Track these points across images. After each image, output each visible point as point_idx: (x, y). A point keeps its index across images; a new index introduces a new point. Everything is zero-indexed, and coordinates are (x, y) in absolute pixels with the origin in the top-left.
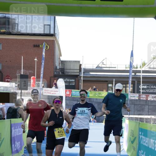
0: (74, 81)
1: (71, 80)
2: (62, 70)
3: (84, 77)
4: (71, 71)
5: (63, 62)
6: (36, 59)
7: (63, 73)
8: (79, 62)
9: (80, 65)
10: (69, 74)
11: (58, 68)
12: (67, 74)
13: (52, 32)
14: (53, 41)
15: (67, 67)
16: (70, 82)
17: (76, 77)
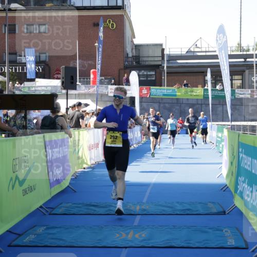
0: (154, 73)
1: (149, 73)
2: (137, 58)
3: (167, 67)
4: (150, 59)
5: (138, 47)
6: (96, 44)
7: (138, 62)
8: (161, 45)
9: (163, 50)
10: (147, 63)
11: (130, 55)
12: (143, 63)
13: (120, 4)
14: (122, 16)
15: (144, 53)
16: (147, 76)
17: (157, 68)
